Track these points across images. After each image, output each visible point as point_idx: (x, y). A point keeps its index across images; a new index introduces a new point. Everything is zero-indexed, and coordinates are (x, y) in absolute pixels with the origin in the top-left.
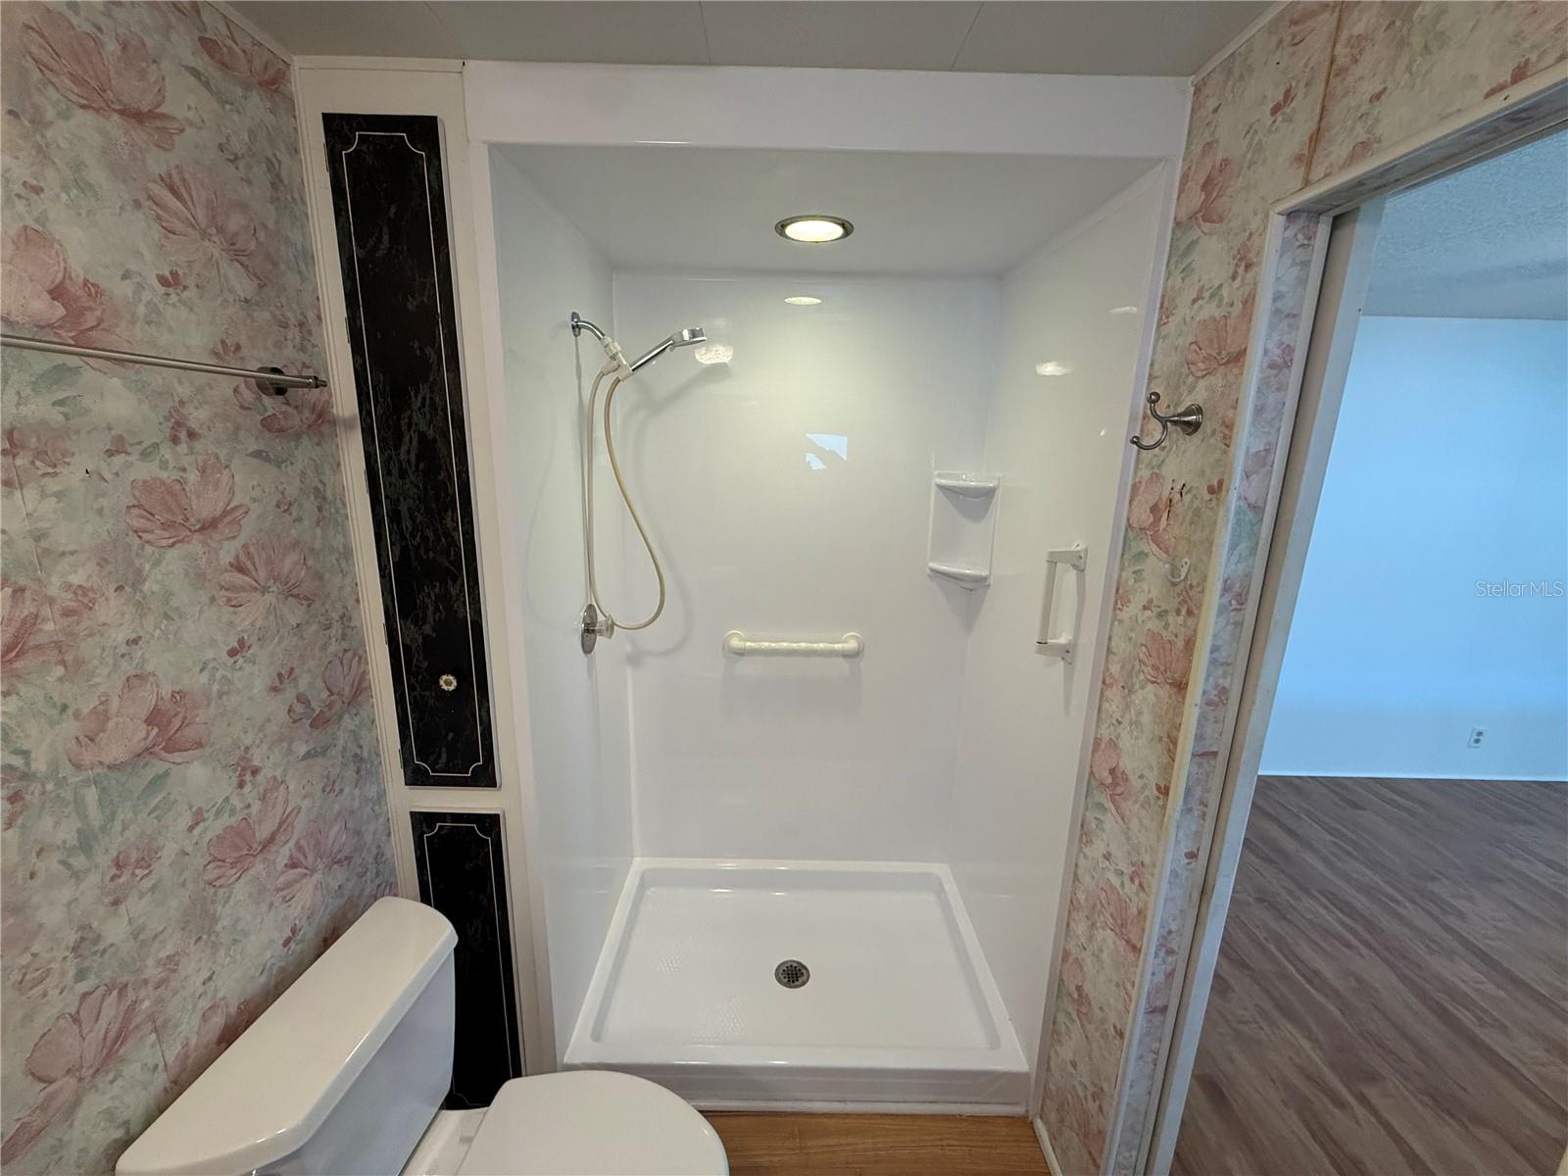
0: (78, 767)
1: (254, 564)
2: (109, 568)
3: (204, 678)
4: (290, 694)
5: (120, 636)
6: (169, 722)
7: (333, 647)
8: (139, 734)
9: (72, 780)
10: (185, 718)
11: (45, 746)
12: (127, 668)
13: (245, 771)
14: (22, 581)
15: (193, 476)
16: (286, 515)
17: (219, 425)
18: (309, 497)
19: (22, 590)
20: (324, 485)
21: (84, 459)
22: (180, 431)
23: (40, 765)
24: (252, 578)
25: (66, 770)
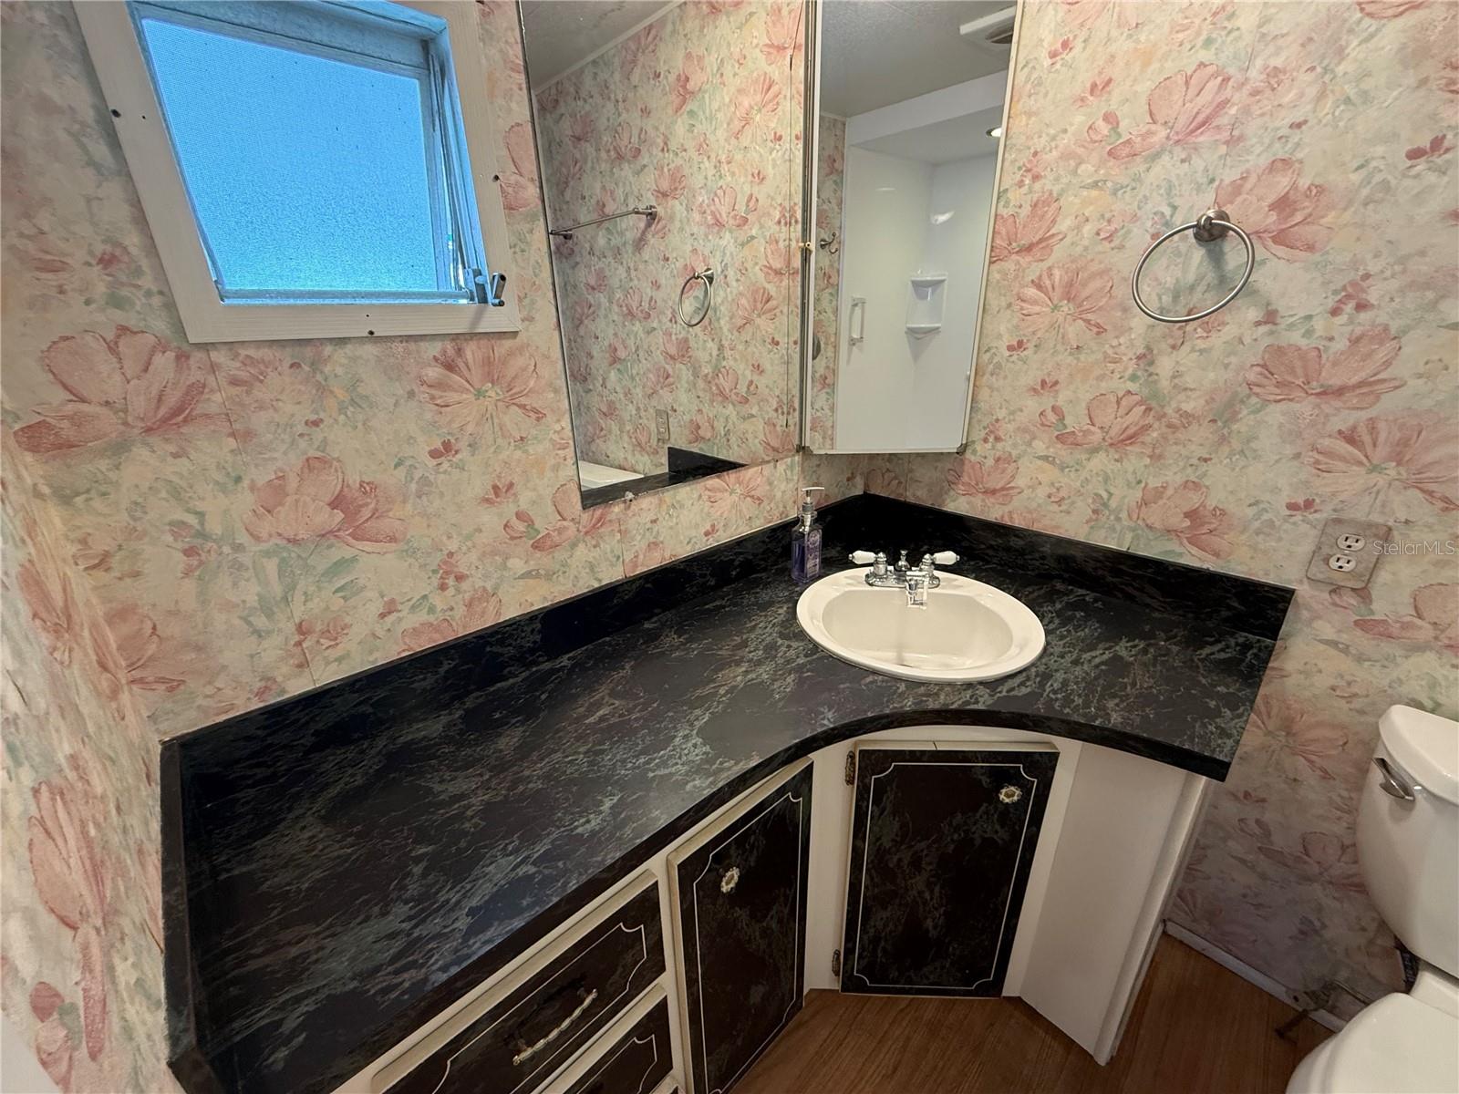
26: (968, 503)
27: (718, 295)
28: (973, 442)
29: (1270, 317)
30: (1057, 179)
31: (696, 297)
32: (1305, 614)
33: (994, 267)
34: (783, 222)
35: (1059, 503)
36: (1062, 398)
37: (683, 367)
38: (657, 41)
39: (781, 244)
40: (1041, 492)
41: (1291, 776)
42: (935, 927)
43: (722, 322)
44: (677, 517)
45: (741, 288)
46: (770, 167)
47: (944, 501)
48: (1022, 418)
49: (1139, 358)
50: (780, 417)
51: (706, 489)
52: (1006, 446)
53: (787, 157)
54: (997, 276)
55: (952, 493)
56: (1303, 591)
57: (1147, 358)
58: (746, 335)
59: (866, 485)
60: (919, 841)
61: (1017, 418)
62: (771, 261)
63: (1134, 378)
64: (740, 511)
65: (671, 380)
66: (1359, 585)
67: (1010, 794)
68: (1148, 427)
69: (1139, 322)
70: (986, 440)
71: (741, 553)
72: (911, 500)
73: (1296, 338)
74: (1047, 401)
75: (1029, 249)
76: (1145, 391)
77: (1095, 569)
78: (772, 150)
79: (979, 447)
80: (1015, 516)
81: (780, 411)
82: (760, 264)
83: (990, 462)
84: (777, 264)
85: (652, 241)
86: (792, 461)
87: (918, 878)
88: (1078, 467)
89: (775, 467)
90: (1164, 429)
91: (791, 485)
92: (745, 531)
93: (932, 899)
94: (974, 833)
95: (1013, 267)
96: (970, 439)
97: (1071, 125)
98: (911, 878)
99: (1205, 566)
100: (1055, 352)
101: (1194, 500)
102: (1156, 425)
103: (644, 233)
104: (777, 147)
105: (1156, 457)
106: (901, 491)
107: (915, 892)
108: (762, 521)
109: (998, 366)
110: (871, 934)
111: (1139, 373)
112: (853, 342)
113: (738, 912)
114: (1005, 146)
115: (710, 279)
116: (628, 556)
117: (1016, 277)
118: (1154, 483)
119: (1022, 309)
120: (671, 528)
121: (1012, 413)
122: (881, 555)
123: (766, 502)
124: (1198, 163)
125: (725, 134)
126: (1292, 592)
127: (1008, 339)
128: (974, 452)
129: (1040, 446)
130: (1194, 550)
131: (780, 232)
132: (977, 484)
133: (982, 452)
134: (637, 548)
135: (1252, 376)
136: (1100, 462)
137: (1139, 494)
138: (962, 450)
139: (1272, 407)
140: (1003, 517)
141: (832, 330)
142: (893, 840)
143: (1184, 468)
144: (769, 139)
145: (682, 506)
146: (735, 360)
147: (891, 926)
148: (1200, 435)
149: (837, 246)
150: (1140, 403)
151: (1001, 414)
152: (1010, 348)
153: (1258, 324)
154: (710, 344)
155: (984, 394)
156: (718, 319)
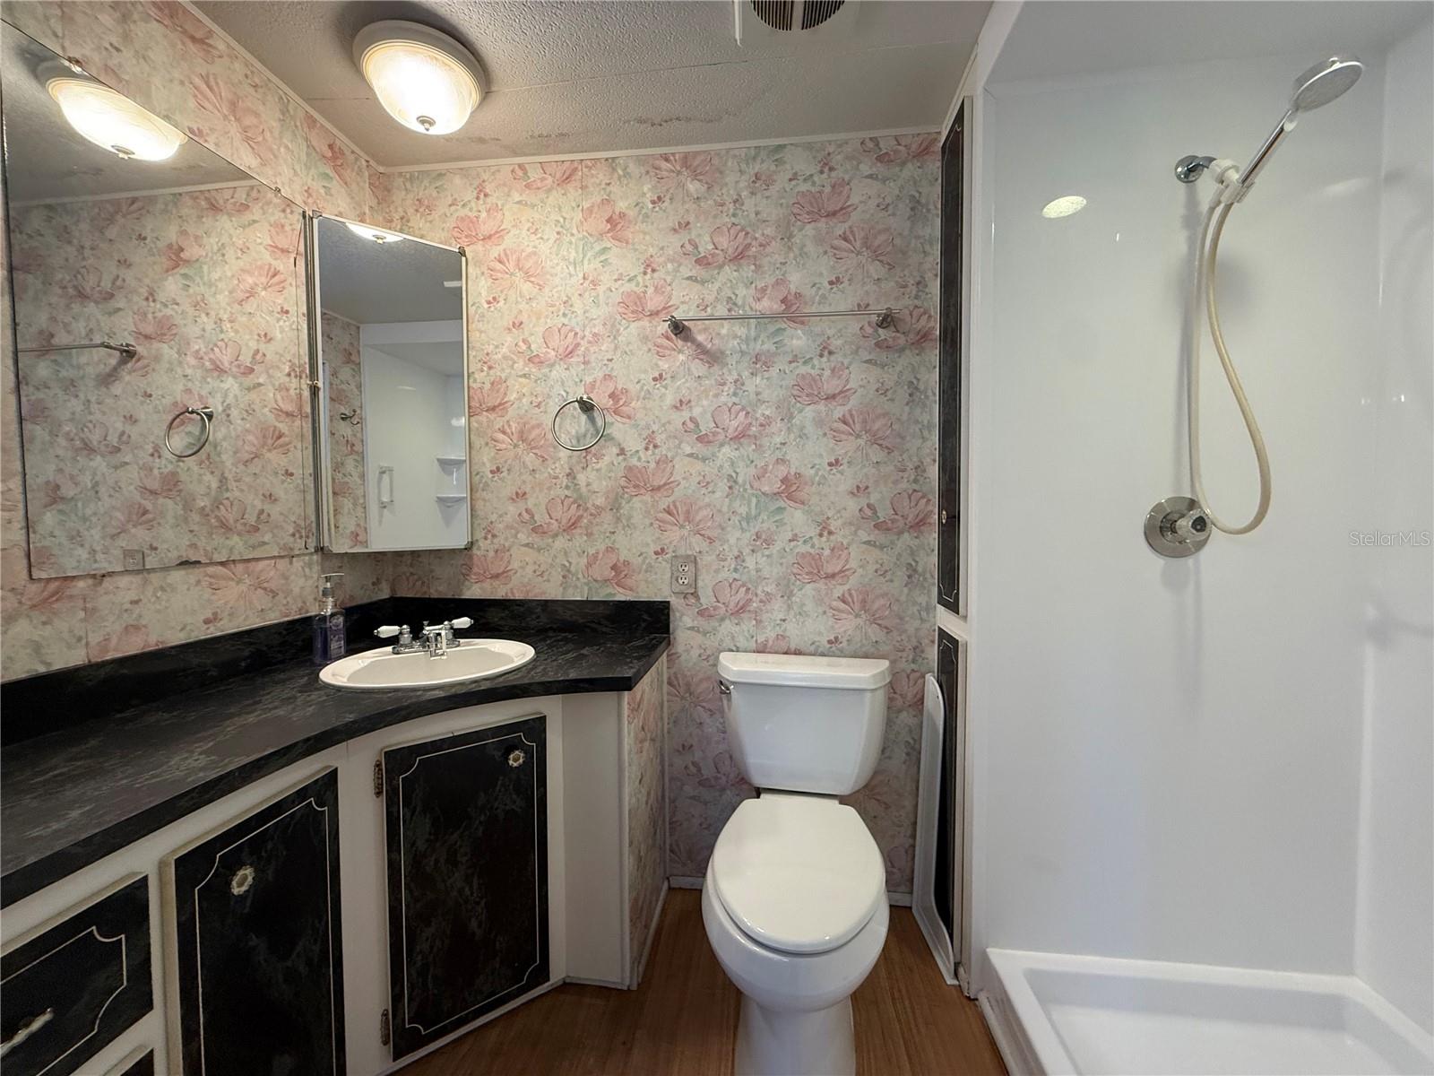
0: (752, 487)
1: (854, 422)
2: (780, 410)
3: (812, 472)
4: (863, 502)
5: (778, 440)
6: (791, 486)
7: (904, 485)
8: (777, 486)
9: (748, 491)
10: (798, 487)
11: (745, 473)
12: (779, 454)
13: (825, 529)
14: (749, 410)
15: (827, 373)
16: (883, 396)
17: (847, 347)
18: (902, 387)
19: (748, 413)
20: (918, 380)
21: (781, 364)
22: (826, 350)
23: (740, 480)
24: (851, 428)
25: (748, 486)
26: (480, 589)
27: (217, 432)
28: (477, 540)
29: (622, 452)
30: (503, 370)
31: (189, 433)
32: (678, 614)
33: (472, 419)
34: (293, 374)
35: (541, 575)
36: (530, 504)
37: (169, 502)
38: (144, 212)
39: (292, 392)
40: (530, 569)
41: (699, 721)
42: (480, 926)
43: (224, 457)
44: (168, 601)
45: (248, 425)
46: (278, 332)
47: (461, 590)
48: (508, 519)
49: (567, 475)
50: (299, 541)
51: (207, 575)
52: (500, 540)
53: (294, 327)
54: (476, 425)
55: (467, 583)
56: (674, 601)
57: (571, 475)
58: (254, 468)
59: (393, 590)
60: (452, 833)
61: (505, 519)
62: (281, 404)
63: (567, 487)
64: (251, 603)
65: (149, 516)
66: (693, 591)
67: (516, 759)
68: (581, 517)
69: (563, 454)
70: (486, 538)
71: (251, 644)
72: (435, 596)
73: (634, 461)
74: (521, 506)
75: (493, 409)
76: (575, 496)
77: (571, 616)
78: (278, 320)
79: (481, 543)
80: (515, 591)
81: (297, 535)
82: (270, 406)
83: (491, 554)
84: (289, 407)
85: (127, 378)
86: (310, 559)
87: (456, 875)
88: (548, 548)
89: (291, 563)
90: (589, 517)
91: (310, 582)
92: (255, 622)
93: (472, 894)
94: (497, 809)
95: (485, 420)
96: (475, 539)
97: (506, 341)
98: (449, 878)
99: (628, 599)
100: (521, 474)
101: (612, 559)
102: (585, 515)
103: (115, 369)
104: (284, 318)
105: (589, 535)
106: (425, 589)
107: (455, 893)
108: (277, 614)
109: (486, 484)
110: (419, 964)
111: (570, 484)
112: (383, 506)
113: (254, 941)
114: (468, 347)
115: (210, 416)
116: (95, 639)
117: (488, 426)
118: (592, 551)
119: (495, 446)
120: (158, 611)
121: (501, 516)
122: (405, 626)
123: (281, 595)
124: (573, 371)
125: (227, 299)
126: (668, 602)
127: (489, 466)
128: (479, 548)
129: (522, 537)
130: (621, 590)
131: (290, 382)
132: (485, 572)
133: (484, 547)
134: (108, 630)
135: (623, 484)
136: (560, 543)
137: (585, 560)
138: (470, 546)
139: (635, 499)
140: (506, 594)
141: (360, 492)
142: (427, 841)
143: (604, 540)
144: (275, 310)
145: (174, 589)
146: (242, 491)
147: (438, 943)
148: (607, 517)
149: (358, 420)
150: (574, 502)
151: (494, 517)
152: (492, 472)
153: (618, 455)
154: (208, 477)
155: (479, 505)
156: (219, 455)
